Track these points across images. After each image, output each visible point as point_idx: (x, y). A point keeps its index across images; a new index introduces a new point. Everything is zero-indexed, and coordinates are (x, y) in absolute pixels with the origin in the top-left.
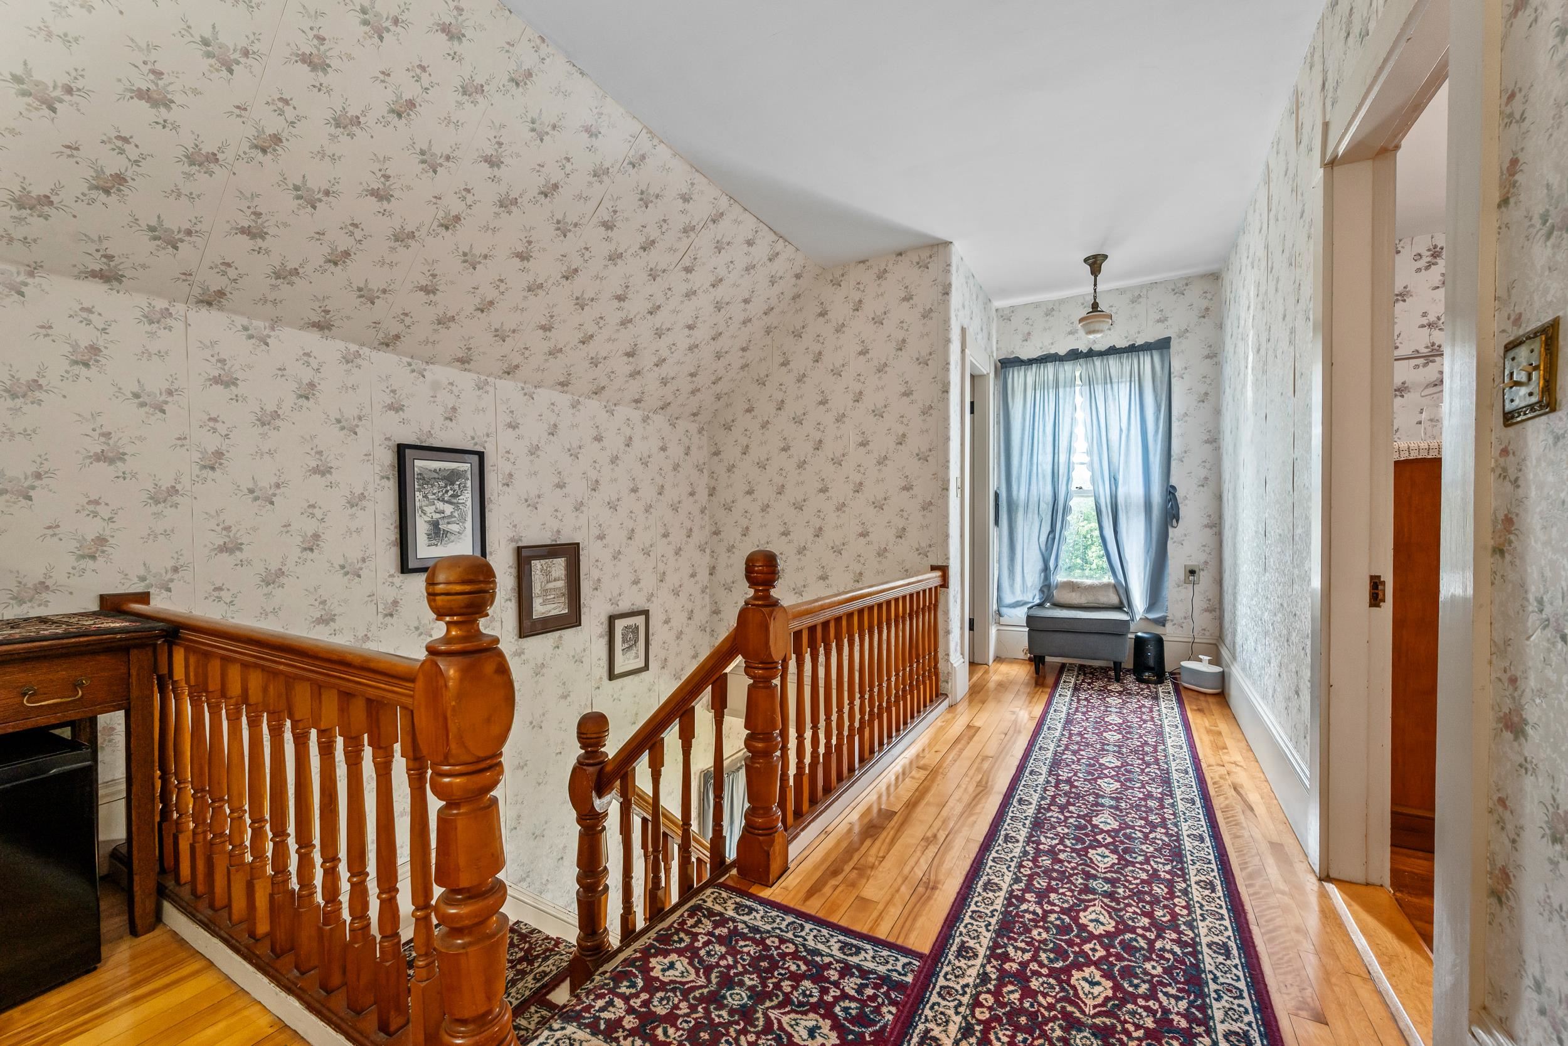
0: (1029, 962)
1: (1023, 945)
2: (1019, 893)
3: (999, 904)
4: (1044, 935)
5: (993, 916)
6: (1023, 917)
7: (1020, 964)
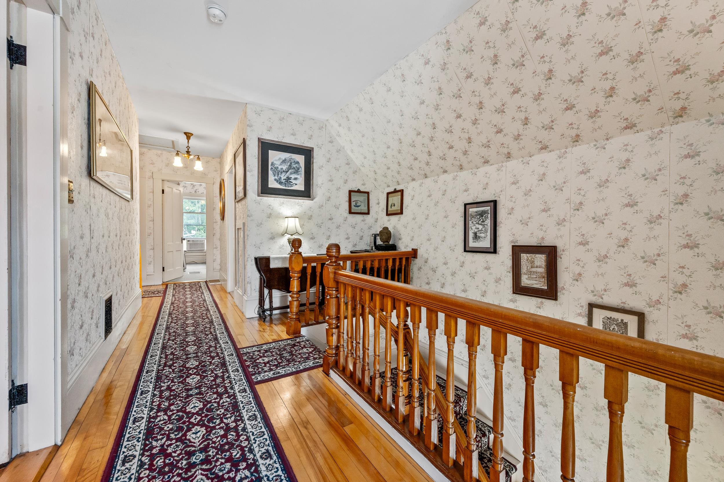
0: (220, 400)
1: (225, 404)
2: (239, 423)
3: (244, 413)
4: (218, 412)
5: (243, 407)
6: (231, 414)
7: (223, 398)
